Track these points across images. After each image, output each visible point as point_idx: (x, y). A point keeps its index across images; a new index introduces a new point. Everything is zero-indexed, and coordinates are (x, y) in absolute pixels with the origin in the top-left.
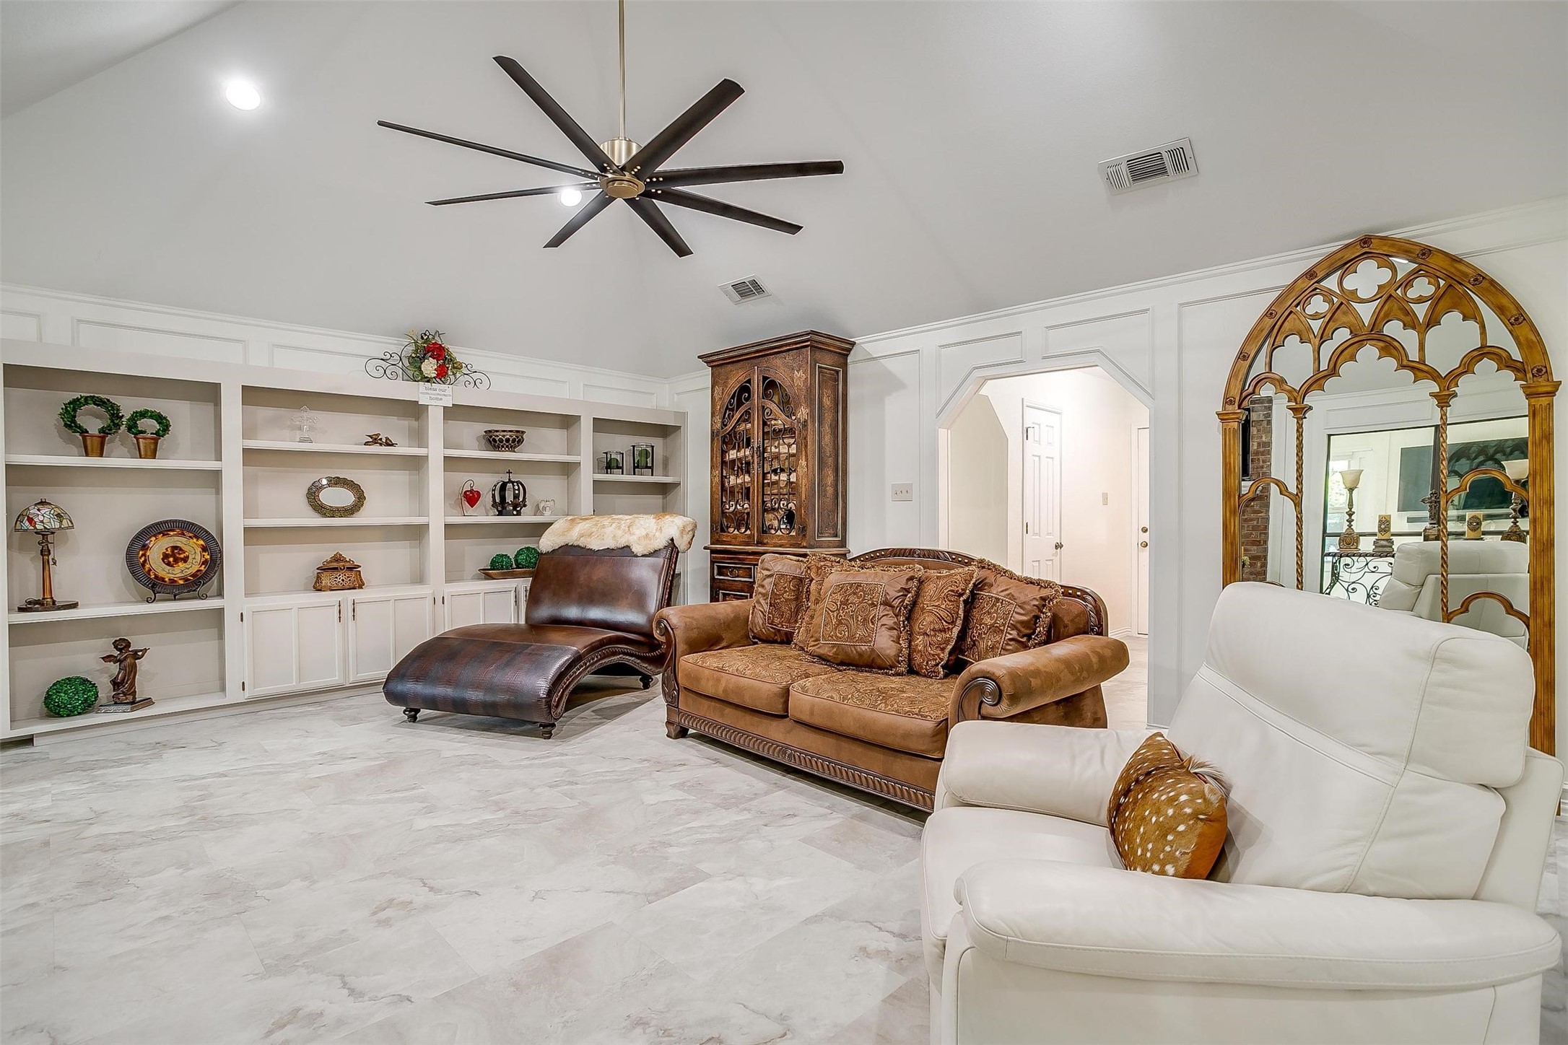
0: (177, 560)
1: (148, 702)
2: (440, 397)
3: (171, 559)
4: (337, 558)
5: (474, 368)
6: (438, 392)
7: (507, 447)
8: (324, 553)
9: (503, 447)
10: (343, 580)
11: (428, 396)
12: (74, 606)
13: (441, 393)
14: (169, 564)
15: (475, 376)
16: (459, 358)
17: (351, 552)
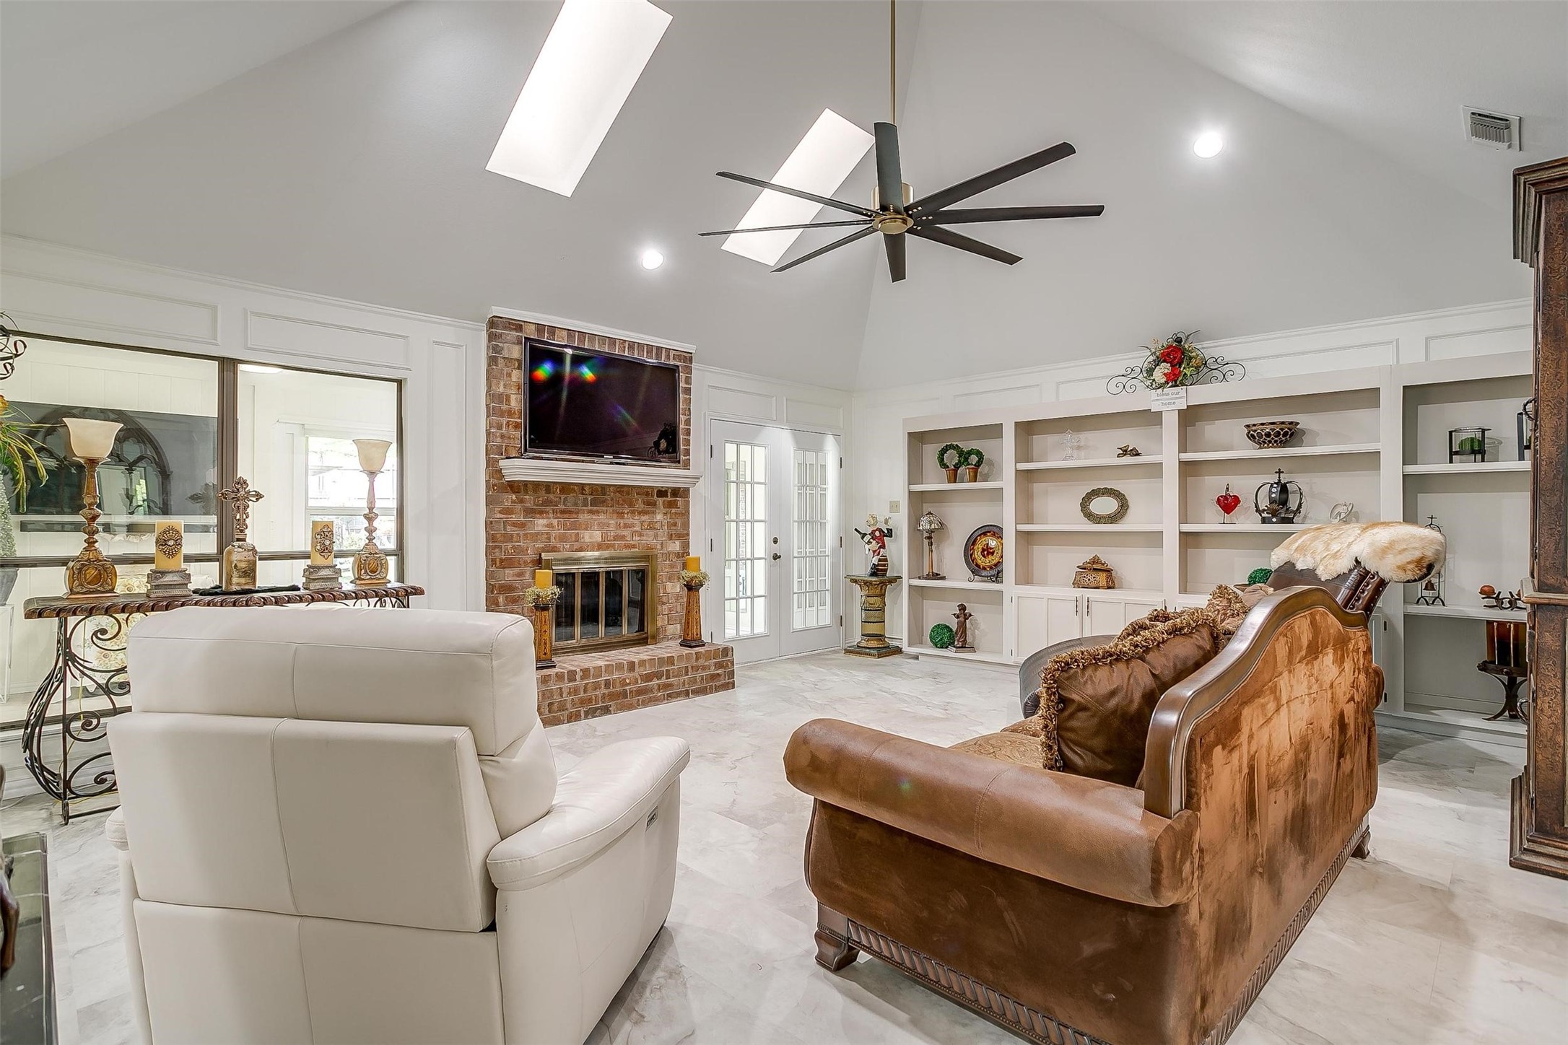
0: (988, 554)
1: (973, 649)
2: (1173, 401)
3: (986, 553)
4: (1095, 560)
5: (1226, 360)
6: (1170, 396)
7: (1276, 441)
8: (1084, 555)
9: (1270, 442)
10: (1089, 580)
11: (1160, 403)
12: (943, 578)
13: (1174, 396)
14: (984, 556)
15: (1226, 368)
16: (1207, 354)
17: (1110, 557)
